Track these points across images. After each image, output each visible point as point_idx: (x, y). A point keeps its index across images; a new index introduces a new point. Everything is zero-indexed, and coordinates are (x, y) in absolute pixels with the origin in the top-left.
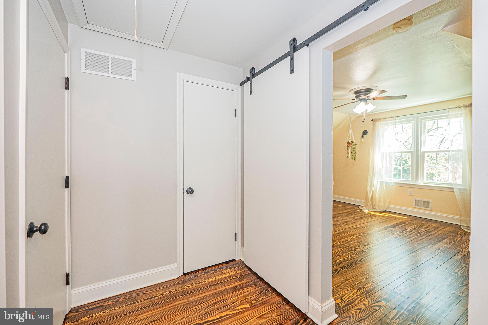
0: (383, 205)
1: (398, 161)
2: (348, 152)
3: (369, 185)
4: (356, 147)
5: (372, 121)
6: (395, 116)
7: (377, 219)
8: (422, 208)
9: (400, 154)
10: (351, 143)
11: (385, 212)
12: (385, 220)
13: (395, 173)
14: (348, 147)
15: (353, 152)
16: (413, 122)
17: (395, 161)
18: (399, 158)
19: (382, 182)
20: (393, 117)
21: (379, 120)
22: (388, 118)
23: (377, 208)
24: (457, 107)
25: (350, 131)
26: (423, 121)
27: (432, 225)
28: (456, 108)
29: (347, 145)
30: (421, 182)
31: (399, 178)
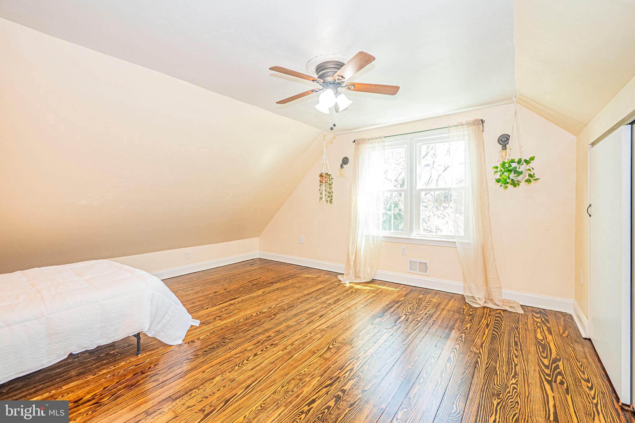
0: (369, 270)
1: (387, 203)
2: (321, 190)
3: (351, 243)
4: (332, 183)
5: (354, 143)
6: (383, 136)
7: (360, 299)
8: (417, 272)
9: (390, 193)
10: (324, 176)
11: (373, 281)
12: (371, 300)
13: (384, 219)
14: (321, 182)
15: (328, 190)
16: (406, 145)
17: (384, 203)
18: (389, 200)
19: (369, 235)
20: (381, 138)
21: (363, 141)
22: (374, 139)
23: (362, 276)
24: (458, 124)
25: (324, 157)
26: (418, 144)
27: (431, 300)
28: (458, 126)
29: (319, 178)
30: (416, 235)
31: (390, 229)
